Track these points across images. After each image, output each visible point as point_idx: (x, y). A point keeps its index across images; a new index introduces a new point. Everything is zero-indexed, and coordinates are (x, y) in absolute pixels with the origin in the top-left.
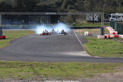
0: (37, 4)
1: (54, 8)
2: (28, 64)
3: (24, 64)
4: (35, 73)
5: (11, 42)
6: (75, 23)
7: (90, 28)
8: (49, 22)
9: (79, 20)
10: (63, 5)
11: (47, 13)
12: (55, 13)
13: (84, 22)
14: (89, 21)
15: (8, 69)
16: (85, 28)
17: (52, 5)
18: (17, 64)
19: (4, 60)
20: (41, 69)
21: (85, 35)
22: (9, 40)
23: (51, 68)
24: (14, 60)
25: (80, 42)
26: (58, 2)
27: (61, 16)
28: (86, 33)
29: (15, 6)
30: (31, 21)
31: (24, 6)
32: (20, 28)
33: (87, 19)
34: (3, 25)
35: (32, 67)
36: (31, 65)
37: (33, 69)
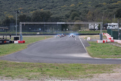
0: (51, 16)
1: (63, 19)
2: (38, 65)
3: (34, 65)
4: (42, 73)
5: (29, 46)
6: (80, 31)
7: (92, 34)
8: (60, 30)
9: (83, 29)
10: (71, 16)
11: (58, 23)
12: (64, 23)
13: (87, 30)
14: (91, 29)
15: (20, 69)
16: (88, 34)
17: (62, 17)
18: (29, 65)
19: (19, 61)
20: (48, 70)
21: (88, 40)
22: (27, 44)
23: (57, 68)
24: (27, 62)
25: (84, 46)
26: (67, 14)
27: (69, 25)
28: (89, 38)
29: (34, 17)
30: (46, 29)
31: (41, 17)
32: (38, 35)
33: (90, 28)
34: (23, 32)
35: (40, 68)
36: (40, 66)
37: (41, 70)
